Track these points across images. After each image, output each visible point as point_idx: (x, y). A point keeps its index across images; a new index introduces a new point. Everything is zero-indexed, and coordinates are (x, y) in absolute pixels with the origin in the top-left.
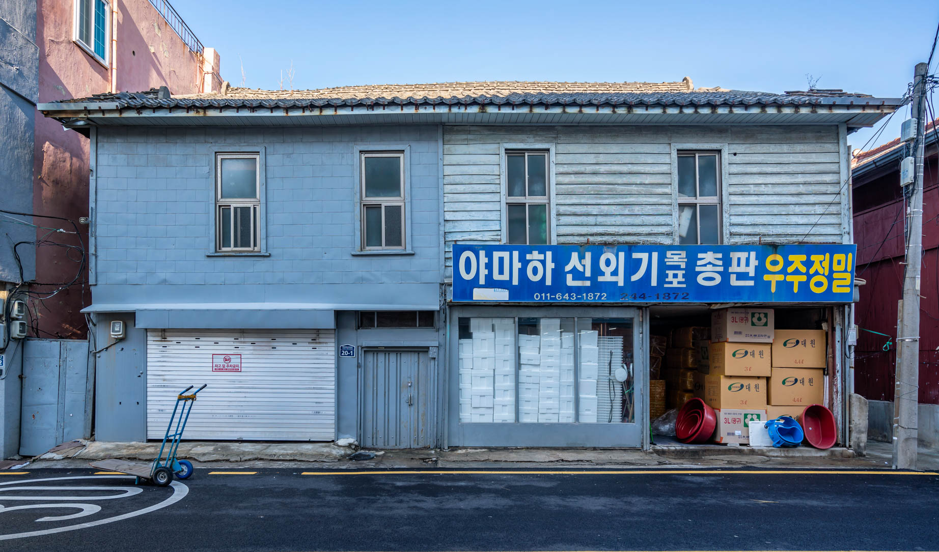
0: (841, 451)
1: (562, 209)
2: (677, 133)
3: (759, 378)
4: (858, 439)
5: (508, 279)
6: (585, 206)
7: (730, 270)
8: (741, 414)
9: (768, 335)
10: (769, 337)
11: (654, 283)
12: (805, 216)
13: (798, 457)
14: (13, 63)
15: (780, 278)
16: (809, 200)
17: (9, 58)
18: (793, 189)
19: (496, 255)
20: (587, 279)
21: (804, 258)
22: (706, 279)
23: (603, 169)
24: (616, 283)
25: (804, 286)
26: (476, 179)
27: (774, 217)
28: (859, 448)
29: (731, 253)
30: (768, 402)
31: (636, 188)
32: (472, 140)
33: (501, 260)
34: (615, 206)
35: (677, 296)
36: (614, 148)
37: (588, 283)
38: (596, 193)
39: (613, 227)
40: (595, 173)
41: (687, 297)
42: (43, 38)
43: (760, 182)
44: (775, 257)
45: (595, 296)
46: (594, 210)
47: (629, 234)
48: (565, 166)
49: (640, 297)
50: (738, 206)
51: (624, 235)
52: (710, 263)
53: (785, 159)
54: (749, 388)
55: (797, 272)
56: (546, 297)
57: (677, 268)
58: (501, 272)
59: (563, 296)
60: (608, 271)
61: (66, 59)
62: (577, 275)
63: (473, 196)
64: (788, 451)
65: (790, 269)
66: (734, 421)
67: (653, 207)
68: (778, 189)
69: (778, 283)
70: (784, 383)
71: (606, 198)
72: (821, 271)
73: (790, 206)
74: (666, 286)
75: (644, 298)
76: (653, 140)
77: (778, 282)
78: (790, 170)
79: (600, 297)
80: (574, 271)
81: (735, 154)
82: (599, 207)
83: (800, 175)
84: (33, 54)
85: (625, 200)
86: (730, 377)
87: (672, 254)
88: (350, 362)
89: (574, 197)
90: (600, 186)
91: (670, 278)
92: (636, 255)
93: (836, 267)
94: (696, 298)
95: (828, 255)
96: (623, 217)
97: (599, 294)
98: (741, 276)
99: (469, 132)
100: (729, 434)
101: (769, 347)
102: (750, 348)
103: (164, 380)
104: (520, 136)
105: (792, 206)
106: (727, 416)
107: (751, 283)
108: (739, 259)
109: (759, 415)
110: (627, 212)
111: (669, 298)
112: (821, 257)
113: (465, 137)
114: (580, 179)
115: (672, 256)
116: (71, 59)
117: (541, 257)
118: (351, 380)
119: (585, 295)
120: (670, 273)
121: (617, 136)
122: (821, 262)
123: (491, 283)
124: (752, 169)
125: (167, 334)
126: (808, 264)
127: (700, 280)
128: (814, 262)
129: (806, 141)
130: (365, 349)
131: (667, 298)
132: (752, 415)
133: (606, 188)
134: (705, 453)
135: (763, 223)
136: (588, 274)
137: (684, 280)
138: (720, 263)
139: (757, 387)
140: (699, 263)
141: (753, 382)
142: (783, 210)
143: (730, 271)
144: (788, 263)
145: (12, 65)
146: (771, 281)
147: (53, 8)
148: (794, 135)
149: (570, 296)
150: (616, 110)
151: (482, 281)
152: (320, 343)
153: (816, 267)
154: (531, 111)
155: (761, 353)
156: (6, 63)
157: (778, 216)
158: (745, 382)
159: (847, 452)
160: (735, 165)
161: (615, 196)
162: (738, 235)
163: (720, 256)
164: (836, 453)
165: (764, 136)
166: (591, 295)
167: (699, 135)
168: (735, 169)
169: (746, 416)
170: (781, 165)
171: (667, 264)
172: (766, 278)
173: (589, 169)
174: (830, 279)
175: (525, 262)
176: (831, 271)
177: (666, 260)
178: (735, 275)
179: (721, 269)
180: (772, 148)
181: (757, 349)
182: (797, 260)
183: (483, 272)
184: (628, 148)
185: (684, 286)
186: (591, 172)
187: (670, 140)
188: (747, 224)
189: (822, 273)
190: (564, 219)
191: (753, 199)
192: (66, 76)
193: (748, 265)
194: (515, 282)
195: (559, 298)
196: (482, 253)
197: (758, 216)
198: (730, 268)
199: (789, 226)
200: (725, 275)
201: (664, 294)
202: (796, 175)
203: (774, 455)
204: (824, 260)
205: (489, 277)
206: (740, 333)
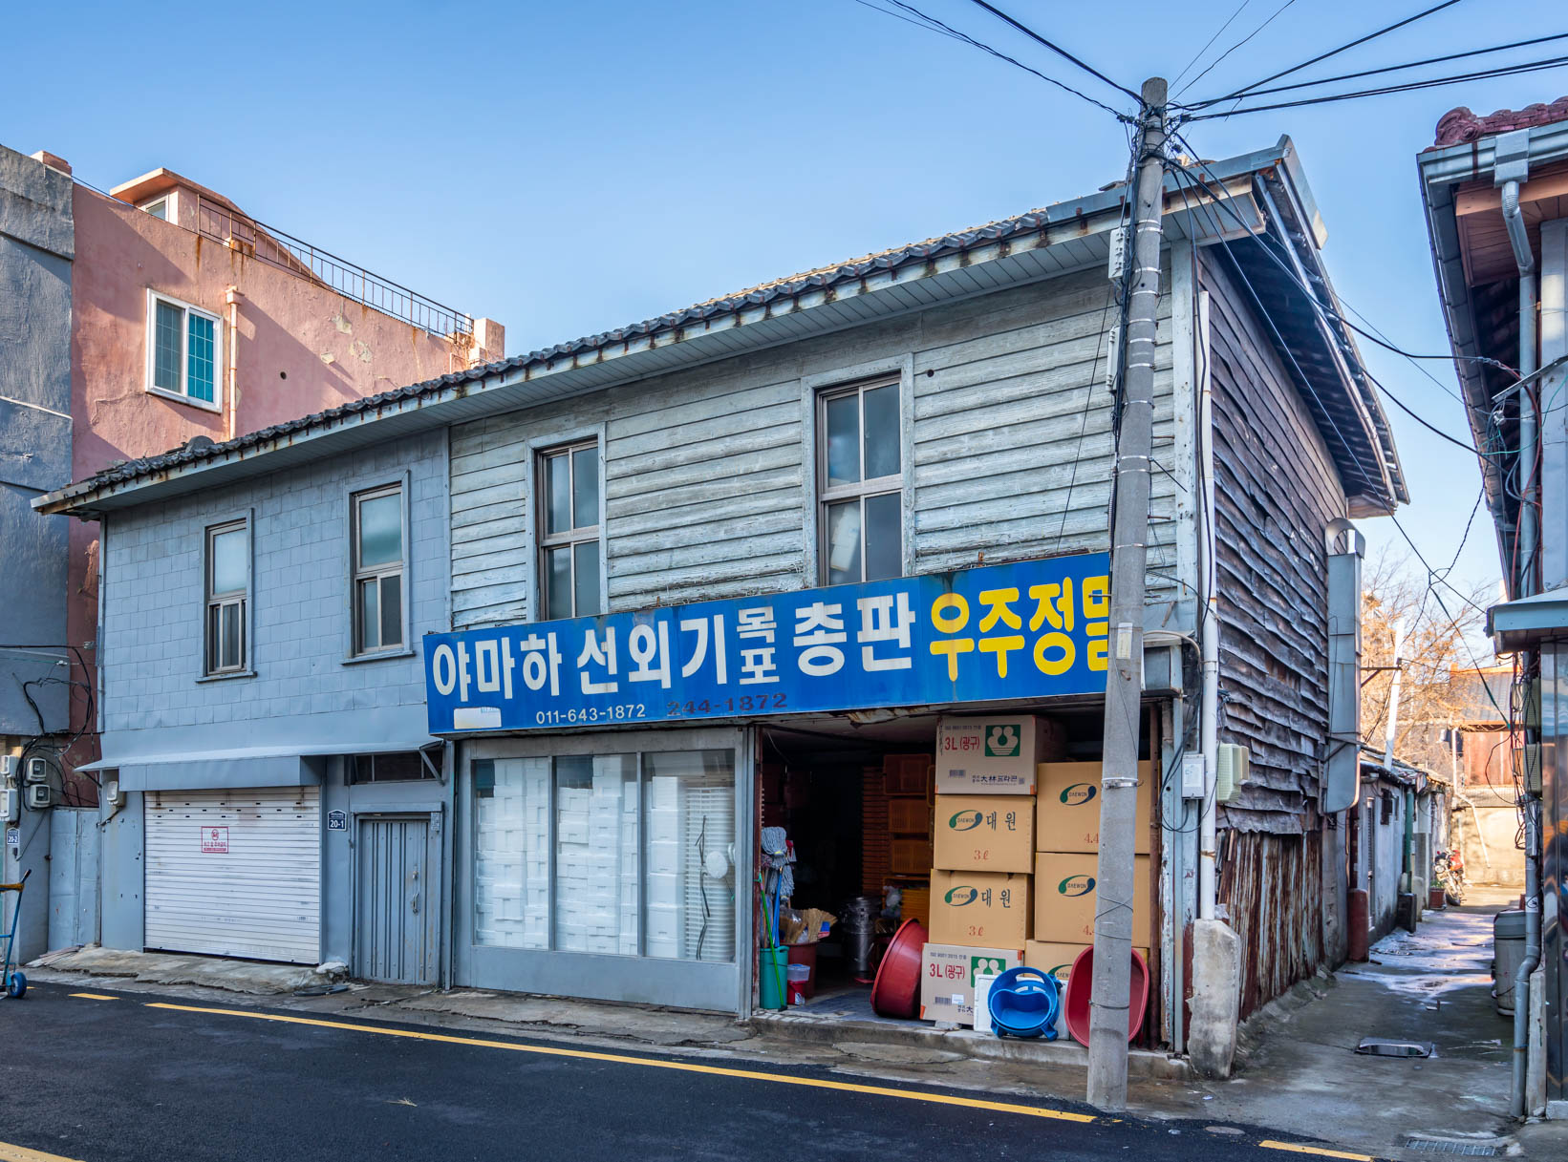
0: (1149, 1061)
1: (618, 546)
2: (815, 353)
3: (1011, 875)
4: (1206, 1033)
5: (498, 689)
6: (654, 535)
7: (861, 638)
8: (965, 957)
9: (1019, 776)
10: (1022, 781)
11: (722, 678)
12: (1085, 488)
13: (1043, 1063)
14: (21, 450)
15: (966, 645)
16: (1097, 449)
17: (17, 444)
18: (1059, 429)
19: (480, 647)
20: (612, 679)
21: (1013, 594)
22: (815, 661)
23: (682, 455)
24: (658, 682)
25: (1021, 660)
26: (493, 512)
27: (1013, 501)
28: (1206, 1059)
29: (860, 602)
30: (1031, 934)
31: (738, 485)
32: (487, 443)
33: (487, 654)
34: (703, 526)
35: (764, 701)
36: (701, 411)
37: (614, 687)
38: (671, 505)
39: (700, 569)
40: (669, 467)
41: (783, 703)
42: (85, 402)
43: (982, 426)
44: (950, 599)
45: (626, 711)
46: (666, 540)
47: (726, 580)
48: (623, 462)
49: (700, 709)
50: (935, 488)
51: (717, 582)
52: (819, 627)
53: (1042, 360)
54: (988, 899)
55: (1001, 630)
56: (554, 717)
57: (760, 642)
58: (488, 679)
59: (578, 714)
60: (643, 659)
61: (132, 421)
62: (598, 673)
63: (490, 542)
64: (1019, 1047)
65: (986, 624)
66: (951, 971)
67: (770, 517)
68: (1023, 436)
69: (962, 657)
70: (1062, 888)
71: (688, 513)
72: (1056, 622)
73: (1053, 469)
74: (744, 682)
75: (707, 710)
76: (768, 379)
77: (960, 656)
78: (1052, 385)
79: (635, 712)
80: (592, 664)
81: (930, 373)
82: (677, 531)
83: (1076, 392)
84: (60, 430)
85: (720, 511)
86: (951, 872)
87: (749, 616)
88: (341, 838)
89: (636, 519)
90: (678, 490)
91: (749, 667)
92: (687, 625)
93: (1090, 610)
94: (801, 705)
95: (1068, 582)
96: (717, 546)
97: (632, 706)
98: (885, 649)
99: (484, 430)
100: (938, 1000)
101: (1028, 805)
102: (986, 808)
103: (160, 863)
104: (556, 421)
105: (1057, 469)
106: (936, 960)
107: (905, 663)
108: (875, 612)
109: (1004, 961)
110: (722, 536)
111: (752, 706)
112: (1053, 589)
113: (478, 440)
114: (644, 483)
115: (749, 620)
116: (140, 419)
117: (541, 644)
118: (342, 867)
119: (610, 709)
120: (748, 654)
121: (707, 385)
122: (1054, 601)
123: (478, 699)
124: (965, 399)
125: (162, 799)
126: (1025, 607)
127: (804, 664)
128: (1037, 601)
129: (1088, 309)
130: (362, 817)
131: (747, 706)
132: (988, 960)
133: (687, 492)
134: (846, 1036)
135: (989, 519)
136: (613, 670)
137: (773, 667)
138: (839, 624)
139: (1005, 896)
140: (800, 628)
141: (998, 886)
142: (1034, 482)
143: (860, 640)
144: (979, 611)
145: (21, 454)
146: (946, 656)
147: (104, 357)
148: (1063, 299)
149: (588, 714)
150: (656, 341)
151: (464, 697)
152: (305, 808)
153: (1044, 612)
154: (527, 377)
155: (1011, 819)
156: (9, 454)
157: (1024, 499)
158: (981, 885)
159: (1164, 1064)
160: (930, 398)
161: (702, 506)
162: (933, 554)
163: (837, 609)
164: (1137, 1064)
165: (995, 318)
166: (620, 710)
167: (857, 346)
168: (927, 407)
169: (975, 961)
170: (1033, 378)
171: (742, 636)
172: (936, 648)
173: (660, 459)
174: (1080, 638)
175: (519, 656)
176: (1081, 620)
177: (739, 629)
178: (871, 648)
179: (842, 638)
180: (1012, 341)
181: (1002, 808)
182: (999, 600)
183: (465, 679)
184: (724, 405)
185: (775, 679)
186: (663, 466)
187: (801, 371)
188: (952, 526)
189: (1059, 627)
190: (622, 565)
191: (968, 468)
192: (131, 443)
193: (894, 623)
194: (509, 694)
195: (572, 717)
196: (461, 646)
197: (978, 506)
198: (859, 633)
199: (1047, 519)
200: (851, 650)
201: (742, 700)
202: (1068, 393)
203: (988, 1053)
204: (1061, 595)
205: (473, 686)
206: (962, 773)
